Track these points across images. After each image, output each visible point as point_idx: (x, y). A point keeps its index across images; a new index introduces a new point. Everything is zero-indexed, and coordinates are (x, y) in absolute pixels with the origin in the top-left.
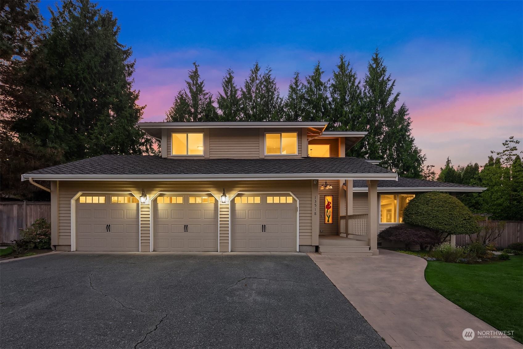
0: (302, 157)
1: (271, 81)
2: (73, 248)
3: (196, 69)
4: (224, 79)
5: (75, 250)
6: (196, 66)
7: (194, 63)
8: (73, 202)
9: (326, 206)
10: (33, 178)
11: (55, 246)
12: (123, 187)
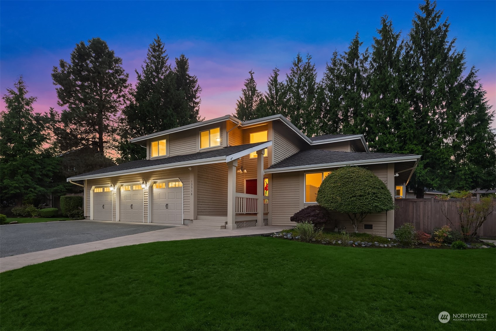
0: (224, 147)
1: (311, 68)
2: (92, 218)
3: (252, 77)
4: (269, 79)
5: (92, 219)
6: (251, 74)
7: (250, 72)
8: (91, 192)
9: (265, 187)
10: (71, 180)
11: (86, 217)
12: (106, 182)
